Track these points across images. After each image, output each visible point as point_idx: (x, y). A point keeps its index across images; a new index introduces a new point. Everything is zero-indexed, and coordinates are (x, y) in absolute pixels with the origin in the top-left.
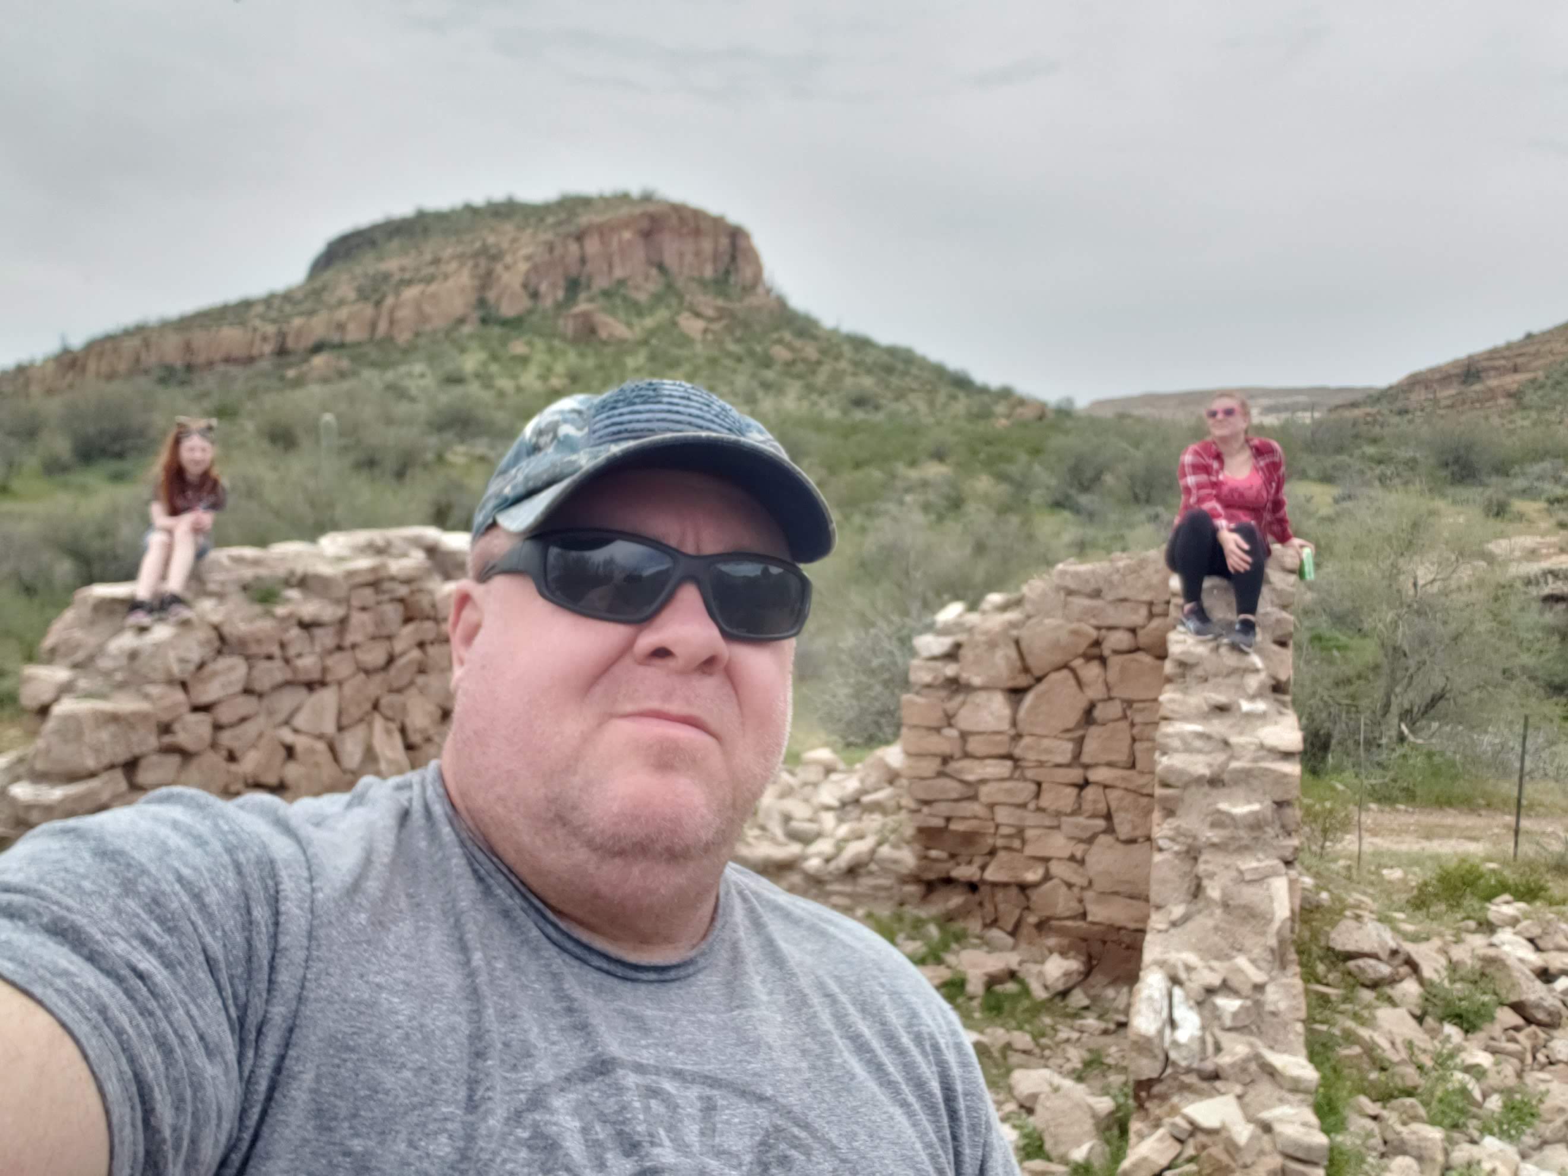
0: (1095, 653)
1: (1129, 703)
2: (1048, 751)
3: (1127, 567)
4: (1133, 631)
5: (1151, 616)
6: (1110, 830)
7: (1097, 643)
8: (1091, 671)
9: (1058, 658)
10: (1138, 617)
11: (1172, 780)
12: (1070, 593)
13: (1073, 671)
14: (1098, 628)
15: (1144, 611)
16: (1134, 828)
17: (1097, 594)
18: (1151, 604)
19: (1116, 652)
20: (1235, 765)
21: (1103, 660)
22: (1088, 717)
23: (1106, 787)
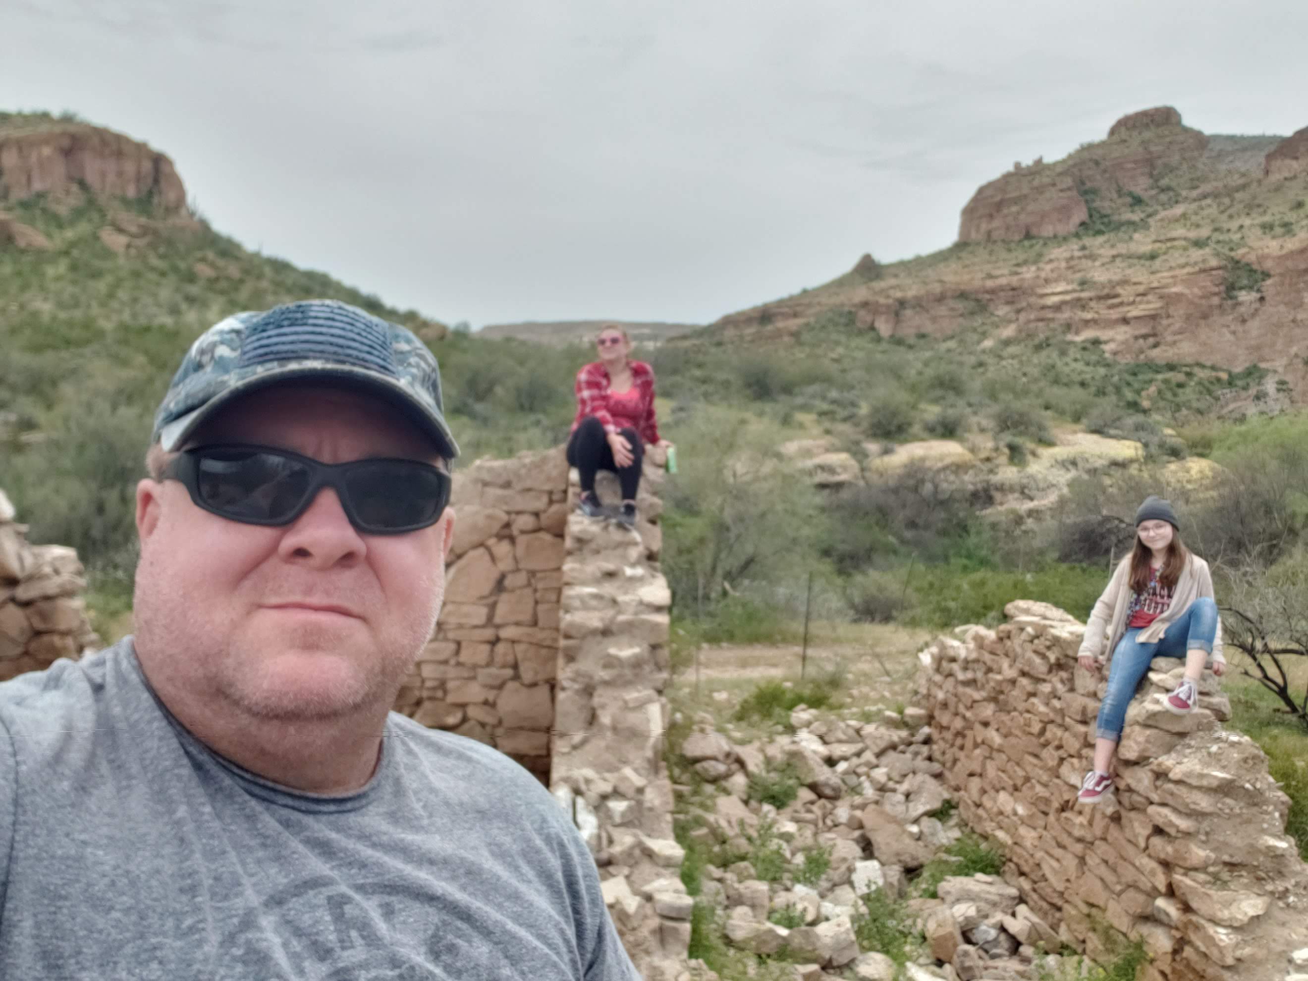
0: (506, 533)
1: (532, 573)
2: (466, 615)
3: (532, 463)
4: (537, 514)
5: (551, 502)
6: (517, 677)
7: (507, 525)
8: (502, 549)
9: (476, 538)
10: (541, 503)
11: (573, 632)
12: (486, 484)
13: (488, 549)
14: (508, 513)
15: (545, 499)
16: (536, 673)
17: (507, 485)
18: (550, 493)
19: (523, 532)
20: (621, 618)
21: (512, 539)
22: (500, 586)
23: (513, 642)
